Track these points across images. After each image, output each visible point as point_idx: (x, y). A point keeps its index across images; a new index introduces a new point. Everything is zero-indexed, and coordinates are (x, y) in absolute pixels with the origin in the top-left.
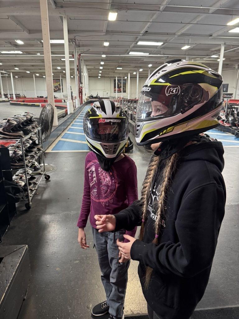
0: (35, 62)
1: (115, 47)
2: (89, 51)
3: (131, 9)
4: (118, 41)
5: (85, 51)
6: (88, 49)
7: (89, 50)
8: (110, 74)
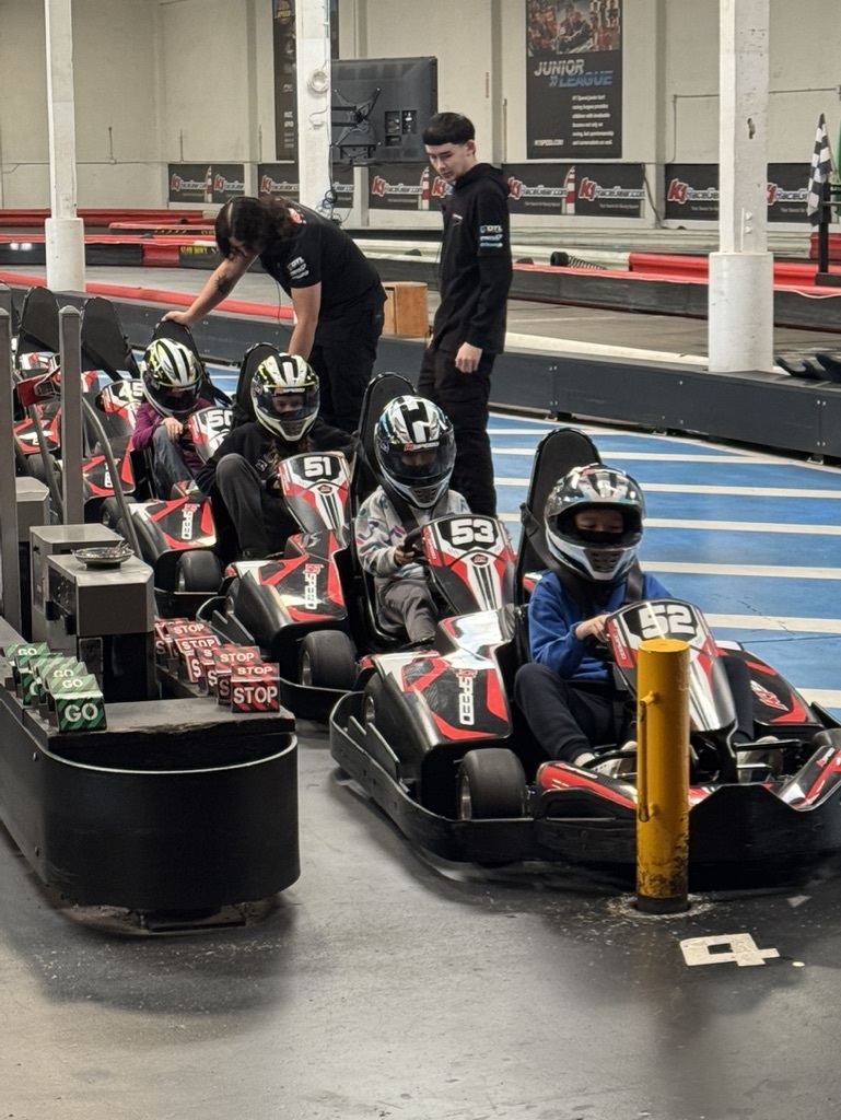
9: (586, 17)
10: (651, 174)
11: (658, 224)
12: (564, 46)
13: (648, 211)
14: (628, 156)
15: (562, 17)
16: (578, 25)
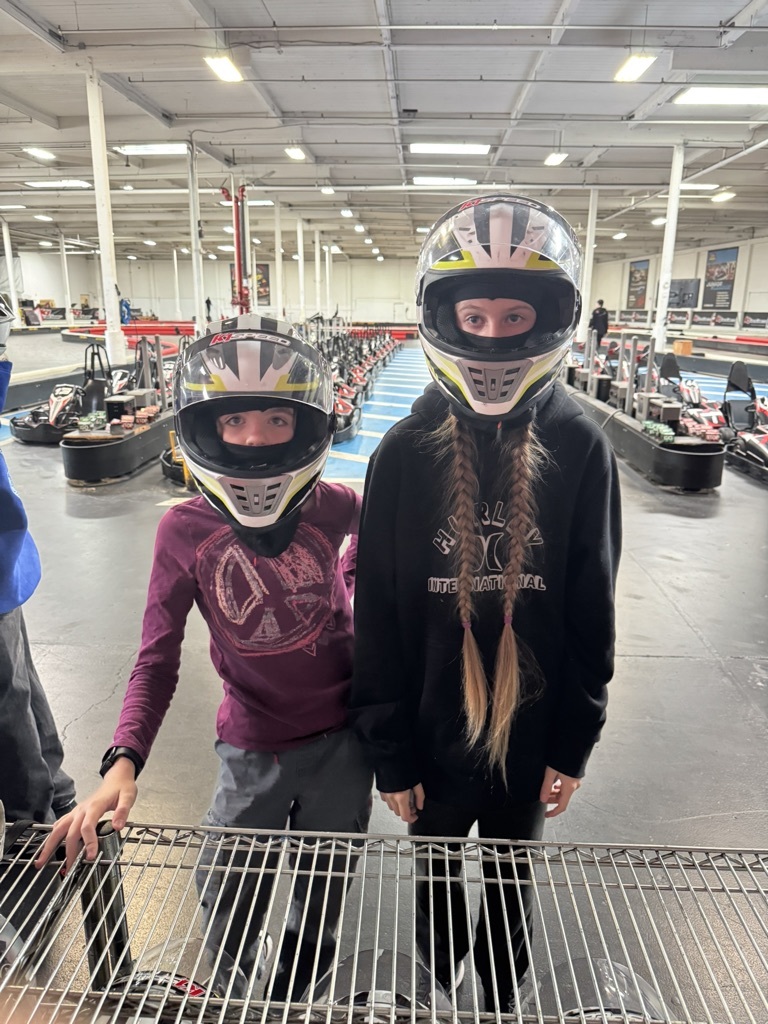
0: (149, 212)
1: (346, 163)
2: (274, 176)
3: (291, 43)
4: (336, 143)
5: (259, 176)
6: (269, 171)
7: (273, 172)
8: (408, 248)
9: (725, 270)
10: (740, 316)
11: (740, 329)
12: (717, 278)
13: (737, 326)
14: (733, 310)
15: (717, 270)
16: (722, 272)
